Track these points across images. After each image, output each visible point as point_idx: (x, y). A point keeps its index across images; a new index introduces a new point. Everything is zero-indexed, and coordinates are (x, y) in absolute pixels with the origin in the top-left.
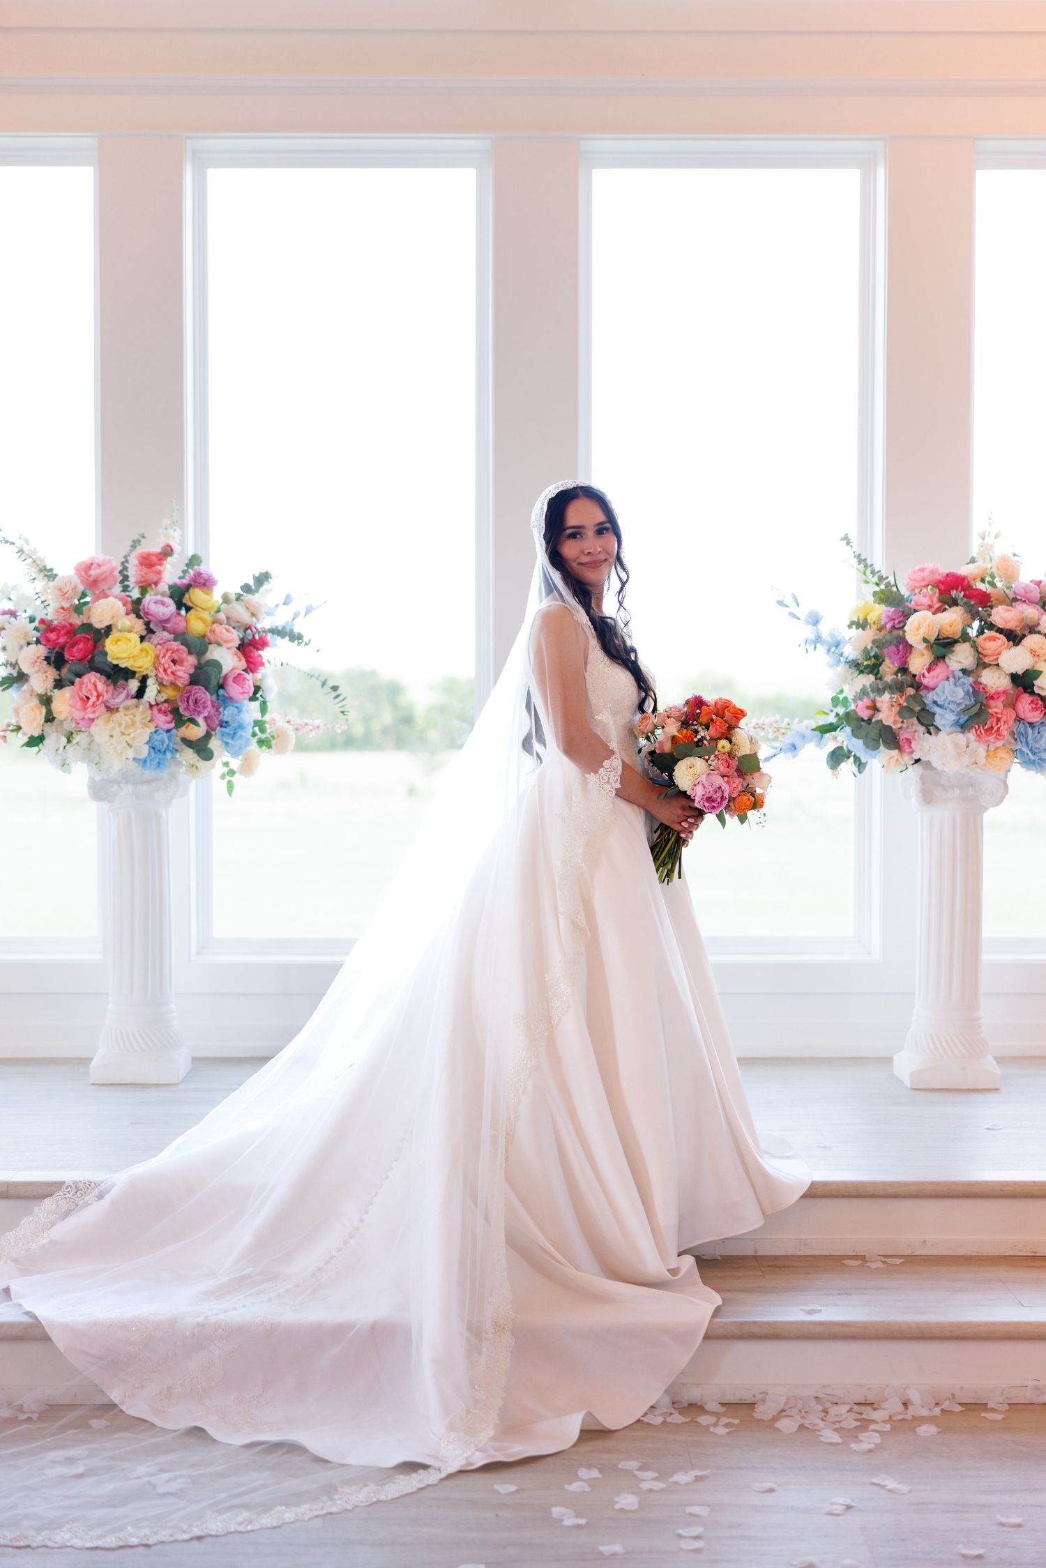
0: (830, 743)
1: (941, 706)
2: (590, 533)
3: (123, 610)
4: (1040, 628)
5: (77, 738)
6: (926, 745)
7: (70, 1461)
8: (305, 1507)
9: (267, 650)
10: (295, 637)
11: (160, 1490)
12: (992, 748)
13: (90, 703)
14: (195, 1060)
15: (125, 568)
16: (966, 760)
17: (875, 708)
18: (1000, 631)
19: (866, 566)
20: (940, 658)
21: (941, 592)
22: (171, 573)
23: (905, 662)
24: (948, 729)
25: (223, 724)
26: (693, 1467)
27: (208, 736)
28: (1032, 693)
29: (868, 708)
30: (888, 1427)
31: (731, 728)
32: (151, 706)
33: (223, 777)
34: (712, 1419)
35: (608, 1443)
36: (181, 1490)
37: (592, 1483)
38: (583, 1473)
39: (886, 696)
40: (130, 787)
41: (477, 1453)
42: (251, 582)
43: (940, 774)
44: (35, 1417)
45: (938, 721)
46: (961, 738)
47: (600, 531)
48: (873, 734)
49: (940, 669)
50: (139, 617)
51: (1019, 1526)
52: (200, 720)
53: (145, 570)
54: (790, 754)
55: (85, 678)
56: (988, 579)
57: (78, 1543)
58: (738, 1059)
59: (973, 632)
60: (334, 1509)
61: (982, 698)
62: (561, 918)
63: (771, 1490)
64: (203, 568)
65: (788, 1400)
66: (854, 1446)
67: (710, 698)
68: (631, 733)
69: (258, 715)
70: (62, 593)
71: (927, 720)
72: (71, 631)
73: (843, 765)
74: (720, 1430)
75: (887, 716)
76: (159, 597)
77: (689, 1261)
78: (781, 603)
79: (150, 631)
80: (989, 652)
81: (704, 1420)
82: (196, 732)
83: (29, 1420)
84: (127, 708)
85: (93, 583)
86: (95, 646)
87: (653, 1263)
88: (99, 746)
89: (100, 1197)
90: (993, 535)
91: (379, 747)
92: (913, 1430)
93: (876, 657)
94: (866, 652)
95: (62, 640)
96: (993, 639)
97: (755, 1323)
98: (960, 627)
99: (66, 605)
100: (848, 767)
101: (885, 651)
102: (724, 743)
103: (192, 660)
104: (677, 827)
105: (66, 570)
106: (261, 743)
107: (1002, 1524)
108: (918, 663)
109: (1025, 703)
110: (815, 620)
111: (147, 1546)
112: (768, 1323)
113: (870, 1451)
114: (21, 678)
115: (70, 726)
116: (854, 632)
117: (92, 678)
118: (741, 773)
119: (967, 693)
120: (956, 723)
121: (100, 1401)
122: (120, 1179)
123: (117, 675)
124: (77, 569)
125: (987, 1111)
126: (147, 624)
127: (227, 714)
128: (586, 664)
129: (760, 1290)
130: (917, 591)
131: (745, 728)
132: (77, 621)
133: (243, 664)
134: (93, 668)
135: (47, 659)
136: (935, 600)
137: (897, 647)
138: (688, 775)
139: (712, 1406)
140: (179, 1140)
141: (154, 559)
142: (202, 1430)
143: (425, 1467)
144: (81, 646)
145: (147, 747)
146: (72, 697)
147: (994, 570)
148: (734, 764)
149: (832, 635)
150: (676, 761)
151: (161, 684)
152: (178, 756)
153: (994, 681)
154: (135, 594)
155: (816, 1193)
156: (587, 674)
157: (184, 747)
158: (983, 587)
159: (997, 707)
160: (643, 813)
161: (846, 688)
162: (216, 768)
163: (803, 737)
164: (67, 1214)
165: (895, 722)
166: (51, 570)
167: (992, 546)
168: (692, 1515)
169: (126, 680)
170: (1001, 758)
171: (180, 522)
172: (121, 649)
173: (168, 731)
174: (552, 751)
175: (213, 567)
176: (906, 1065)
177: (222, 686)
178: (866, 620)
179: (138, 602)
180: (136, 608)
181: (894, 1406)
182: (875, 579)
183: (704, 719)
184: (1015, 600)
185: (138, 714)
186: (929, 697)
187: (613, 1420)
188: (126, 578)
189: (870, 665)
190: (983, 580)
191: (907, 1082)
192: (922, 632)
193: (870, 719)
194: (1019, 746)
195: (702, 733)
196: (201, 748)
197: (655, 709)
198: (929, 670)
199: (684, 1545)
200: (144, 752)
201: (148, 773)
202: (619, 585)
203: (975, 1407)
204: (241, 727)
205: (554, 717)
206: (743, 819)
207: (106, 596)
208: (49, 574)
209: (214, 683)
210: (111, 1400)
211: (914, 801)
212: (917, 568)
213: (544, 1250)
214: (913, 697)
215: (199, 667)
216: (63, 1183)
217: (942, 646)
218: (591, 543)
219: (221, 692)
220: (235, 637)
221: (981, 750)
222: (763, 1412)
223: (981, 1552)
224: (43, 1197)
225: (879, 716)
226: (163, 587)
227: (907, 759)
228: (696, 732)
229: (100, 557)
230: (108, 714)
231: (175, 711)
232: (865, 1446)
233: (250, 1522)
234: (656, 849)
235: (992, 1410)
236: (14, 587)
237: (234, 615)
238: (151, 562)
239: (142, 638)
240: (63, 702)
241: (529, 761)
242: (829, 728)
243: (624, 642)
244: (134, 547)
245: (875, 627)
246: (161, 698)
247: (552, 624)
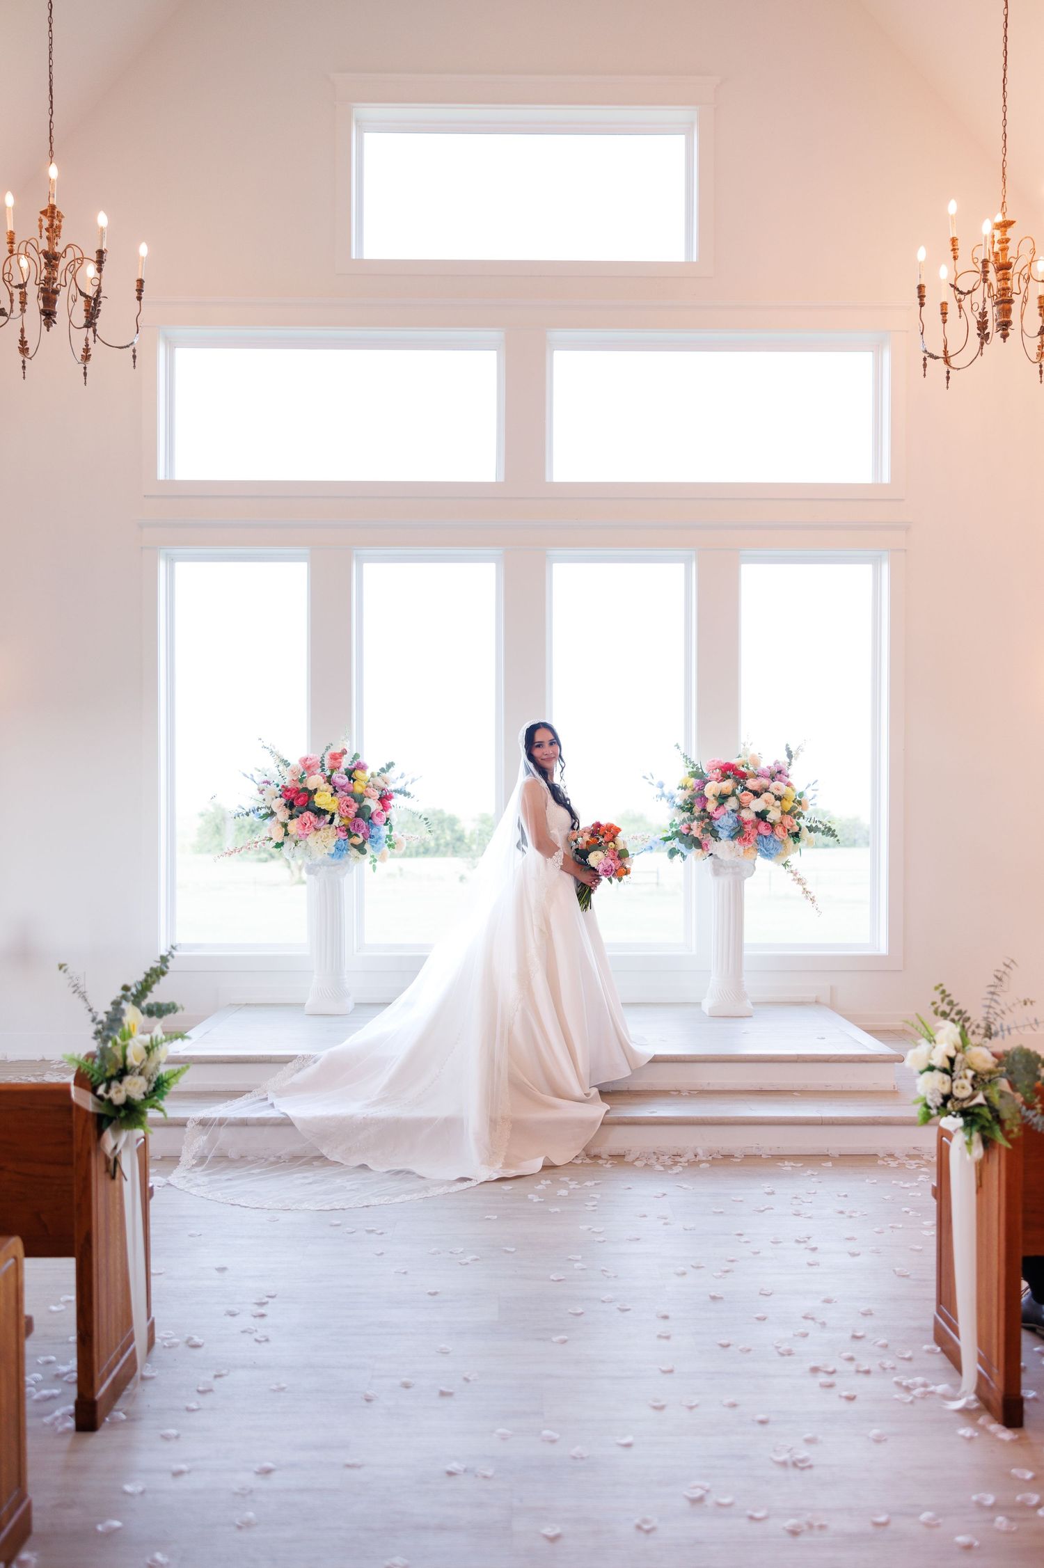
0: (670, 844)
1: (722, 828)
2: (547, 745)
3: (323, 781)
4: (769, 790)
5: (300, 844)
6: (715, 847)
7: (305, 1178)
8: (415, 1195)
9: (392, 800)
10: (407, 794)
11: (348, 1188)
12: (746, 848)
13: (307, 827)
14: (356, 1004)
15: (323, 760)
16: (734, 854)
17: (690, 829)
18: (750, 791)
19: (687, 759)
20: (721, 804)
21: (722, 772)
22: (346, 763)
23: (705, 806)
24: (725, 839)
25: (371, 837)
26: (594, 1180)
27: (364, 842)
28: (766, 821)
29: (687, 828)
30: (687, 1164)
31: (614, 837)
32: (336, 828)
33: (371, 863)
34: (605, 1161)
35: (555, 1171)
36: (358, 1189)
37: (547, 1186)
38: (543, 1182)
39: (695, 822)
40: (325, 867)
41: (494, 1174)
42: (385, 767)
43: (722, 860)
44: (287, 1161)
45: (720, 835)
46: (731, 843)
47: (551, 744)
48: (690, 841)
49: (721, 810)
50: (330, 784)
51: (741, 1201)
52: (360, 835)
53: (333, 761)
54: (649, 851)
55: (304, 814)
56: (746, 765)
57: (312, 1208)
58: (622, 1004)
59: (738, 792)
60: (428, 1196)
61: (741, 824)
62: (535, 928)
63: (629, 1188)
64: (360, 760)
65: (640, 1154)
66: (670, 1172)
67: (603, 822)
68: (567, 839)
69: (388, 833)
70: (293, 773)
71: (715, 834)
72: (297, 791)
73: (675, 857)
74: (608, 1166)
75: (696, 832)
76: (340, 775)
77: (595, 1090)
78: (645, 777)
79: (336, 791)
80: (744, 801)
81: (600, 1162)
82: (358, 841)
83: (284, 1162)
84: (324, 829)
85: (308, 768)
86: (309, 799)
87: (578, 1092)
88: (311, 847)
89: (315, 1062)
90: (749, 744)
91: (444, 855)
92: (698, 1166)
93: (691, 804)
94: (685, 801)
95: (293, 796)
96: (746, 795)
97: (625, 1117)
98: (731, 789)
99: (295, 779)
100: (678, 857)
101: (695, 801)
102: (611, 844)
103: (356, 805)
104: (590, 884)
105: (295, 761)
106: (390, 846)
107: (734, 1201)
108: (711, 807)
109: (762, 827)
110: (661, 786)
111: (343, 1209)
112: (631, 1117)
113: (677, 1173)
114: (273, 814)
115: (296, 838)
116: (681, 792)
117: (308, 814)
118: (620, 858)
119: (734, 821)
120: (729, 836)
121: (316, 1154)
122: (323, 1054)
123: (320, 812)
124: (300, 761)
125: (747, 1025)
126: (334, 788)
127: (373, 832)
128: (546, 806)
129: (629, 1104)
130: (711, 771)
131: (621, 838)
132: (300, 786)
133: (381, 808)
134: (308, 809)
135: (285, 805)
136: (720, 776)
137: (701, 799)
138: (595, 859)
139: (604, 1156)
140: (352, 1037)
141: (337, 756)
142: (366, 1165)
143: (470, 1180)
144: (302, 798)
145: (334, 848)
146: (298, 823)
147: (748, 761)
148: (617, 853)
149: (670, 793)
150: (589, 853)
151: (341, 817)
152: (349, 852)
153: (747, 815)
154: (328, 773)
155: (656, 1060)
156: (547, 811)
157: (352, 848)
158: (743, 769)
159: (748, 828)
160: (573, 878)
161: (676, 819)
162: (366, 859)
163: (656, 843)
164: (299, 1070)
165: (700, 835)
166: (287, 761)
167: (748, 750)
168: (592, 1197)
169: (324, 815)
170: (751, 853)
171: (349, 738)
172: (324, 800)
173: (345, 840)
174: (531, 849)
175: (365, 759)
176: (707, 1005)
177: (371, 818)
178: (686, 785)
179: (330, 776)
180: (329, 780)
181: (690, 1156)
182: (691, 765)
183: (601, 833)
184: (758, 776)
185: (330, 831)
186: (716, 823)
187: (557, 1161)
188: (323, 765)
189: (688, 807)
190: (743, 766)
191: (707, 1013)
192: (713, 792)
193: (688, 834)
194: (760, 847)
195: (601, 839)
196: (360, 848)
197: (578, 826)
198: (716, 810)
199: (587, 1208)
200: (333, 850)
201: (334, 861)
202: (561, 769)
203: (728, 1157)
204: (380, 838)
205: (532, 834)
206: (620, 880)
207: (315, 774)
208: (287, 764)
209: (367, 816)
210: (321, 1153)
211: (710, 875)
212: (711, 760)
213: (526, 1084)
214: (708, 823)
215: (359, 809)
216: (297, 1056)
217: (722, 798)
218: (547, 750)
219: (370, 821)
220: (377, 794)
221: (741, 849)
222: (629, 1158)
223: (722, 1210)
224: (287, 1062)
225: (692, 833)
226: (342, 770)
227: (706, 854)
228: (598, 839)
229: (311, 755)
230: (315, 832)
231: (348, 830)
232: (675, 1172)
233: (390, 1201)
234: (580, 895)
235: (737, 1158)
236: (268, 770)
237: (377, 783)
238: (336, 757)
239: (332, 795)
240: (293, 826)
241: (519, 853)
242: (667, 839)
243: (564, 795)
244: (327, 750)
245: (690, 789)
246: (341, 824)
247: (530, 788)
